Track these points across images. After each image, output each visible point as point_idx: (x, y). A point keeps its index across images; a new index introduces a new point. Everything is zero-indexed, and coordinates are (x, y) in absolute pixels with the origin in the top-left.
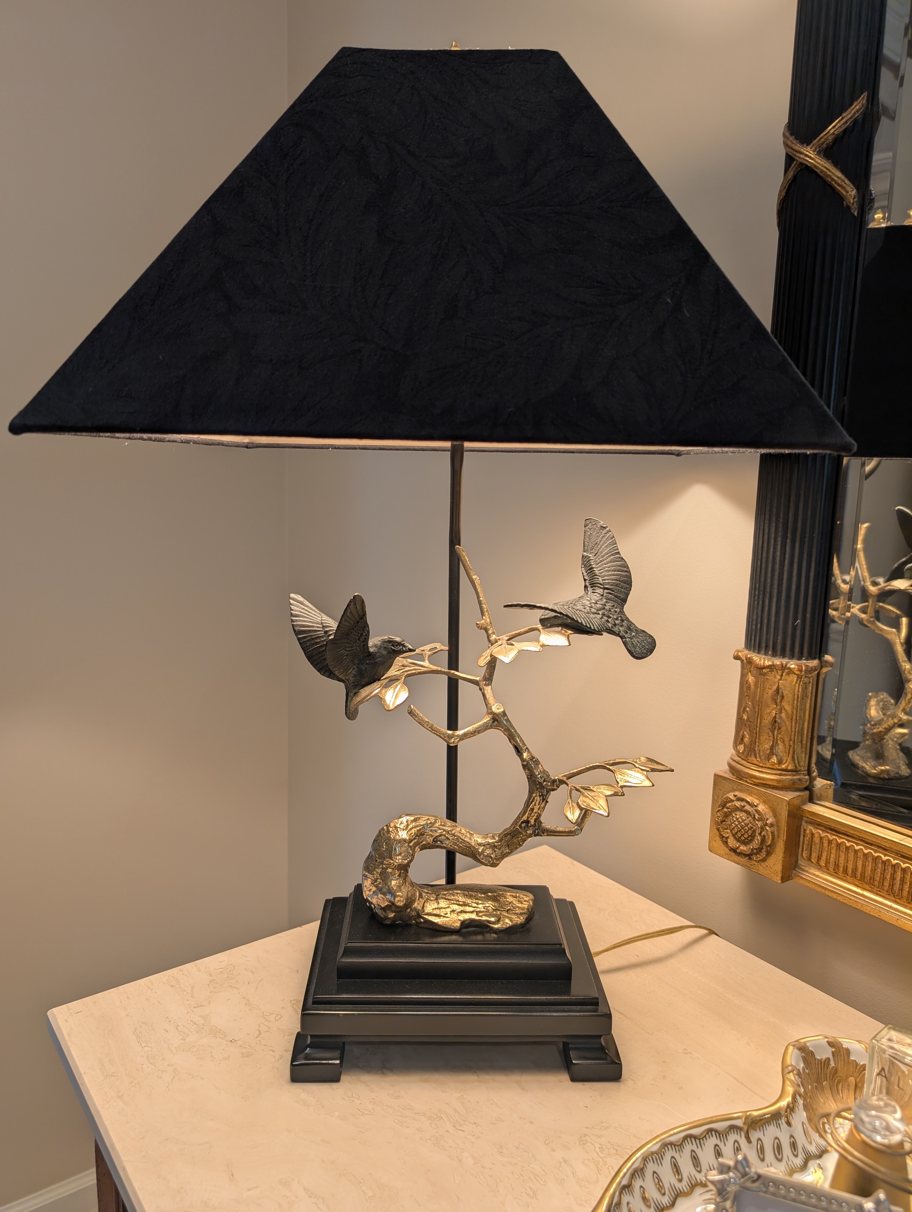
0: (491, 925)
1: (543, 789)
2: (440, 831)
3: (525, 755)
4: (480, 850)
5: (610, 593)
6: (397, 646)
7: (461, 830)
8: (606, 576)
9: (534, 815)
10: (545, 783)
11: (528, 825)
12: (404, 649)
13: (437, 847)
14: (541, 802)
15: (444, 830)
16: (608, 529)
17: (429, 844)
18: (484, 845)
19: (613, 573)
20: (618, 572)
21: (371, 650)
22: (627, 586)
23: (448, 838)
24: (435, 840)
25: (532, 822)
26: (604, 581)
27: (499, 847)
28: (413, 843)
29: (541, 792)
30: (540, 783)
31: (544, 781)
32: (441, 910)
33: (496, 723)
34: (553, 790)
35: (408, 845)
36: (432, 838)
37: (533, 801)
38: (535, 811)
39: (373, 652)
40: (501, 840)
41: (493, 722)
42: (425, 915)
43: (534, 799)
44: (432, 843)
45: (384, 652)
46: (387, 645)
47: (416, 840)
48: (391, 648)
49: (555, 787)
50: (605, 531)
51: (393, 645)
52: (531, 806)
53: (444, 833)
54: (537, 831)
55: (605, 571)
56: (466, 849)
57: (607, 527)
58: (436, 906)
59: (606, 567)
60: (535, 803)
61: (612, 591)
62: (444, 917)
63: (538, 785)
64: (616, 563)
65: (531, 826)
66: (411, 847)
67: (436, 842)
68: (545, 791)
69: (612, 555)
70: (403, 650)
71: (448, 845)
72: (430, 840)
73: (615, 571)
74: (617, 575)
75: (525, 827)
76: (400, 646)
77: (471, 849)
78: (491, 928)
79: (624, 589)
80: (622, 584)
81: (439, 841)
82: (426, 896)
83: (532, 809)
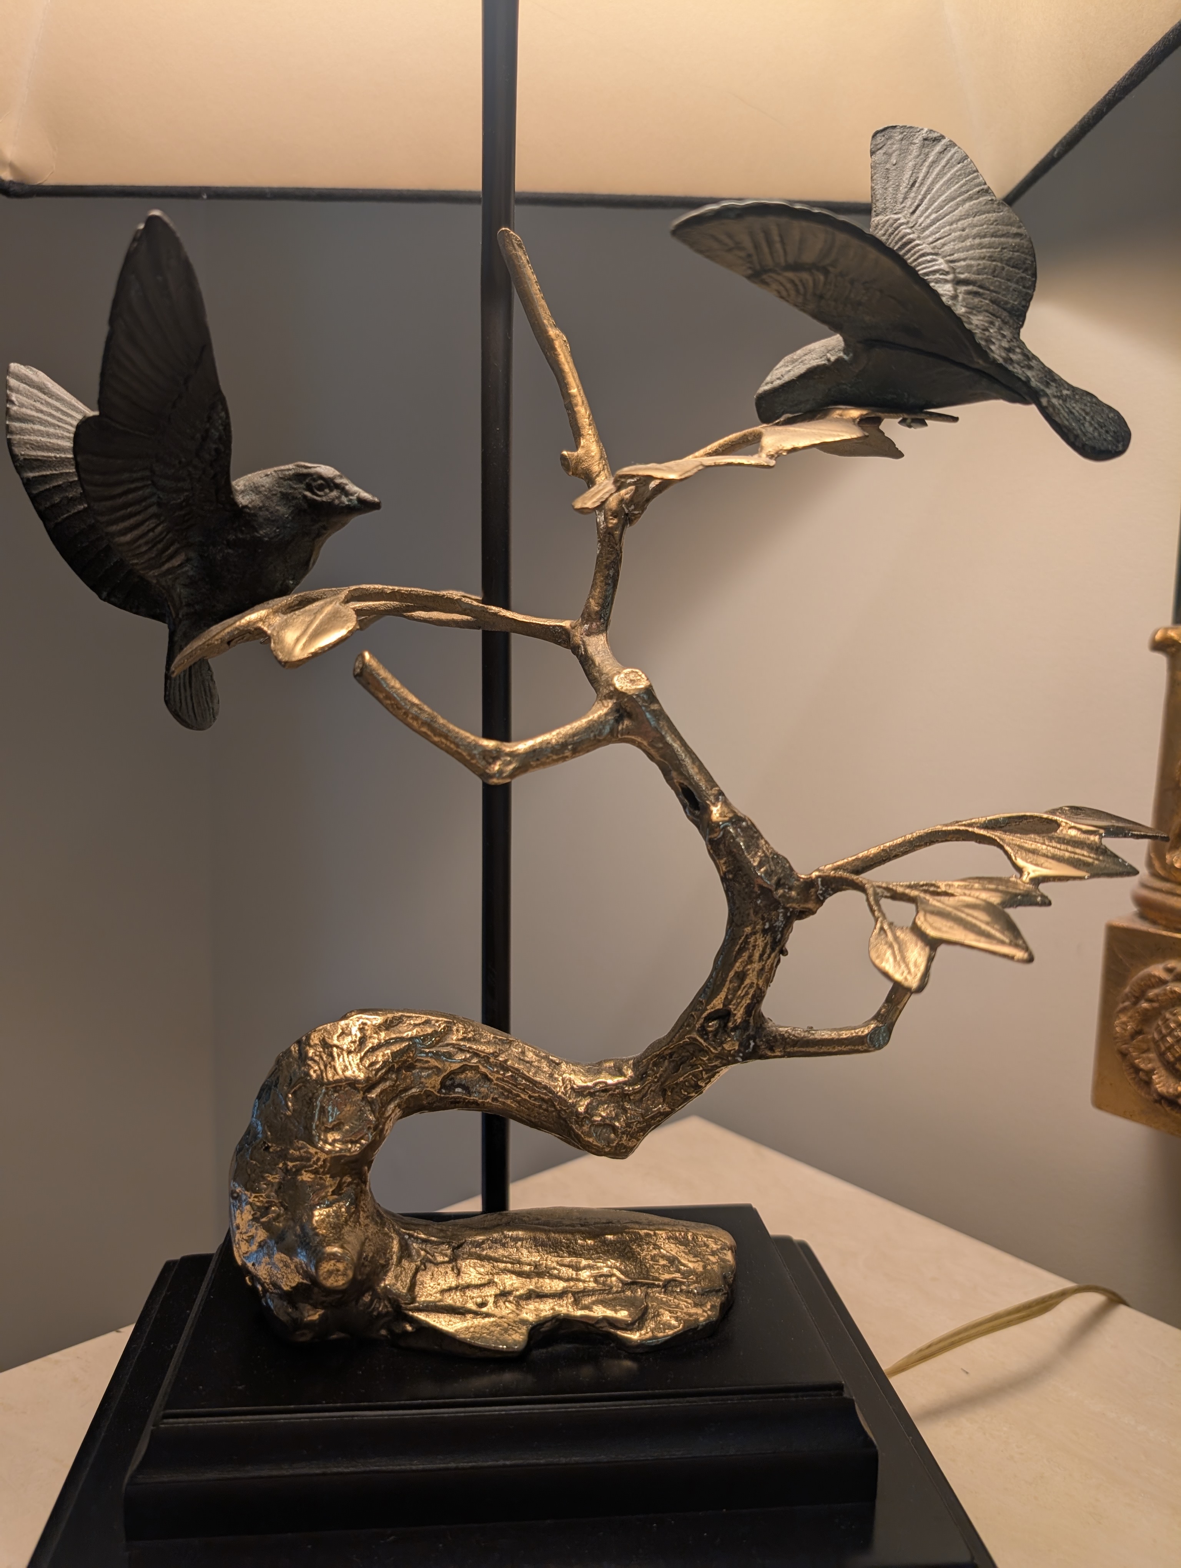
0: (619, 1333)
1: (776, 908)
2: (461, 1056)
3: (716, 812)
4: (581, 1109)
5: (976, 294)
6: (321, 488)
7: (523, 1053)
8: (958, 251)
9: (747, 994)
10: (781, 891)
11: (726, 1025)
12: (344, 499)
13: (456, 1104)
14: (768, 951)
15: (476, 1054)
16: (943, 142)
17: (428, 1094)
18: (591, 1095)
19: (977, 241)
20: (993, 239)
21: (243, 500)
22: (1024, 275)
23: (485, 1077)
24: (449, 1081)
25: (739, 1015)
26: (952, 265)
27: (638, 1097)
28: (378, 1090)
29: (770, 921)
30: (766, 892)
31: (779, 884)
32: (469, 1293)
33: (627, 722)
34: (803, 914)
35: (364, 1098)
36: (440, 1078)
37: (741, 950)
38: (747, 982)
39: (246, 507)
40: (640, 1077)
41: (618, 720)
42: (419, 1310)
43: (746, 942)
44: (439, 1091)
45: (283, 510)
46: (291, 488)
47: (388, 1083)
48: (305, 497)
49: (810, 905)
50: (938, 148)
51: (309, 488)
52: (738, 966)
53: (475, 1060)
54: (752, 1044)
55: (954, 240)
56: (540, 1107)
57: (943, 137)
58: (451, 1280)
59: (955, 231)
60: (750, 957)
61: (981, 287)
62: (476, 1314)
63: (758, 897)
64: (984, 216)
65: (735, 1029)
66: (371, 1103)
67: (451, 1088)
68: (781, 918)
69: (970, 198)
70: (343, 503)
71: (486, 1097)
72: (433, 1083)
73: (985, 236)
74: (990, 246)
75: (716, 1033)
76: (331, 490)
77: (554, 1106)
78: (623, 1344)
79: (1017, 283)
80: (1007, 268)
81: (460, 1085)
82: (423, 1253)
83: (741, 976)
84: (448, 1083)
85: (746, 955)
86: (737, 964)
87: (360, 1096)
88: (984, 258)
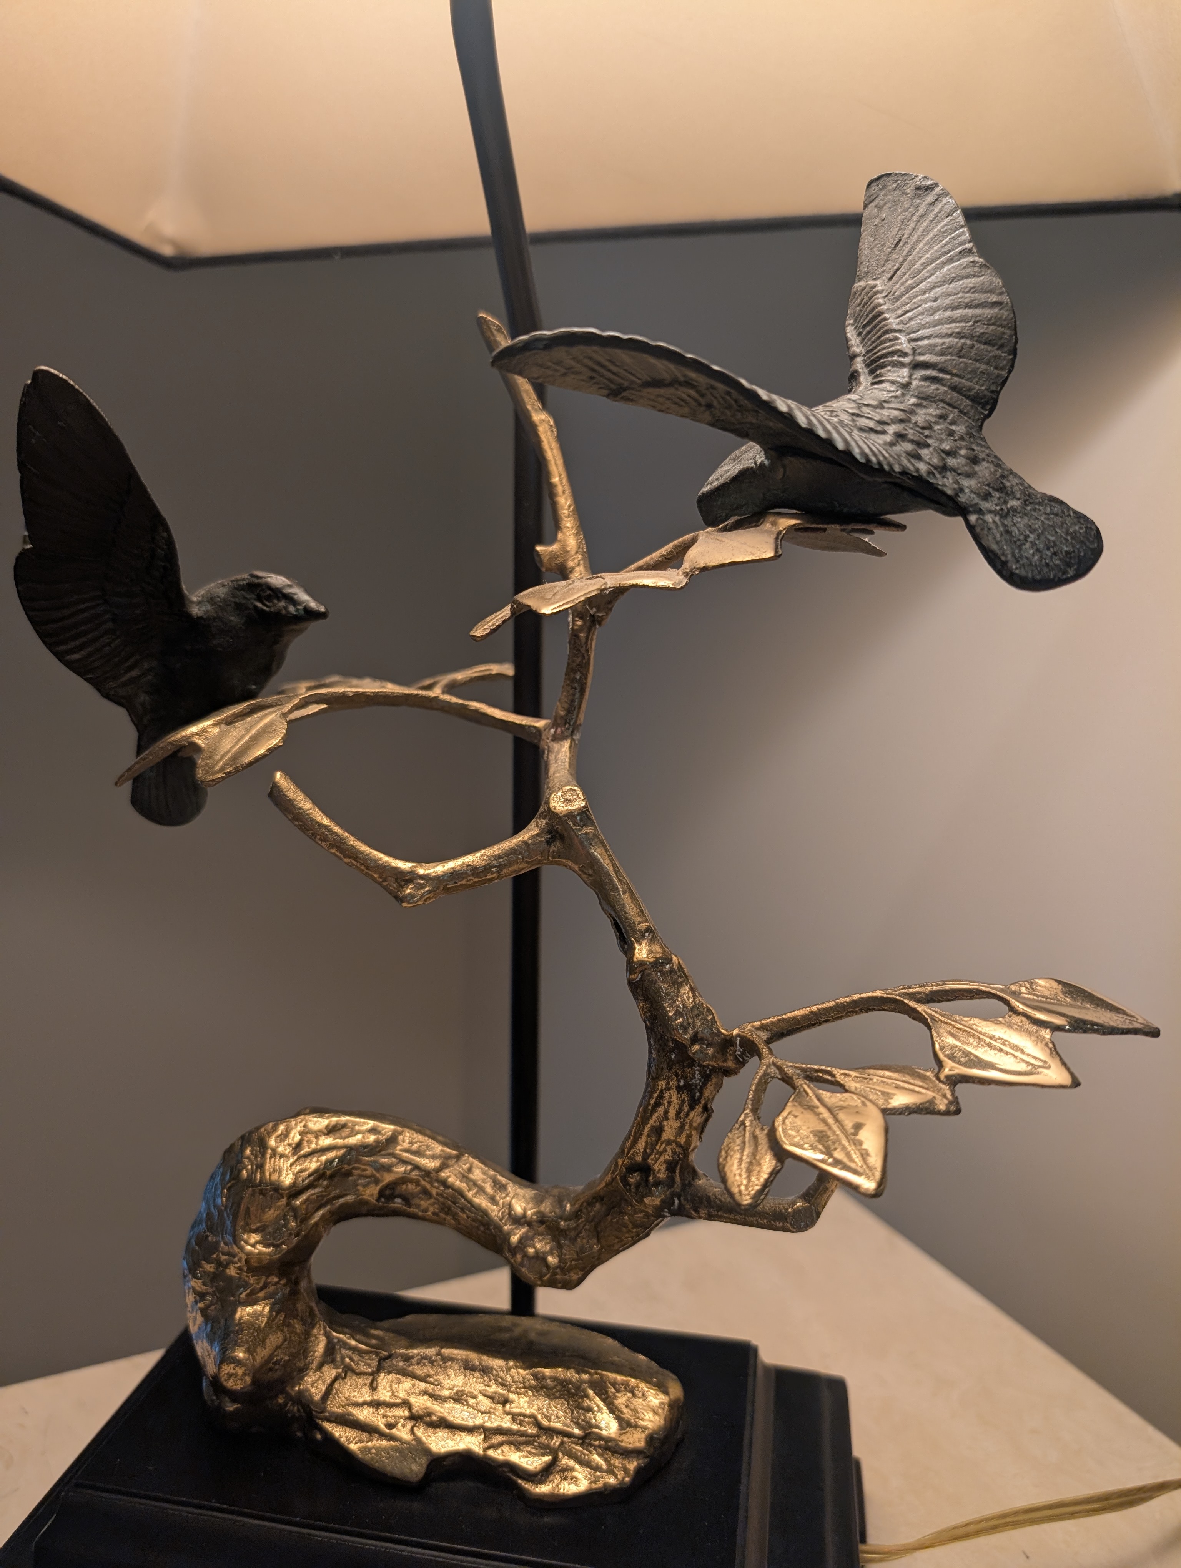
0: (520, 1481)
1: (691, 1065)
2: (401, 1169)
3: (642, 952)
4: (515, 1239)
5: (934, 380)
6: (269, 598)
7: (470, 1170)
8: (924, 326)
9: (665, 1150)
10: (696, 1047)
11: (647, 1180)
12: (292, 609)
13: (396, 1213)
14: (686, 1108)
15: (417, 1167)
16: (937, 190)
17: (365, 1203)
18: (529, 1224)
19: (948, 313)
20: (967, 310)
21: (196, 611)
22: (999, 353)
23: (426, 1193)
24: (389, 1192)
25: (659, 1168)
26: (913, 344)
27: (573, 1234)
28: (304, 1197)
29: (685, 1078)
30: (681, 1048)
31: (695, 1039)
32: (382, 1411)
33: (558, 844)
34: (727, 1072)
36: (378, 1188)
37: (657, 1104)
38: (665, 1136)
39: (201, 618)
40: (576, 1215)
41: (548, 843)
42: (329, 1420)
43: (661, 1096)
44: (378, 1200)
45: (235, 619)
46: (245, 598)
47: (317, 1190)
48: (256, 607)
49: (730, 1064)
50: (930, 198)
51: (259, 599)
52: (653, 1120)
53: (415, 1173)
54: (677, 1202)
55: (922, 314)
56: (478, 1228)
57: (937, 185)
58: (366, 1395)
59: (925, 301)
60: (666, 1112)
61: (942, 370)
62: (382, 1435)
63: (672, 1051)
64: (961, 282)
65: (657, 1183)
66: (295, 1210)
67: (391, 1198)
68: (697, 1075)
69: (951, 260)
70: (289, 612)
71: (426, 1210)
72: (371, 1193)
73: (957, 308)
74: (963, 319)
75: (638, 1186)
76: (279, 600)
77: (489, 1229)
78: (522, 1494)
79: (987, 364)
80: (977, 345)
81: (400, 1196)
82: (347, 1360)
83: (658, 1131)
84: (388, 1192)
85: (661, 1110)
86: (654, 1117)
87: (284, 1201)
88: (950, 335)
